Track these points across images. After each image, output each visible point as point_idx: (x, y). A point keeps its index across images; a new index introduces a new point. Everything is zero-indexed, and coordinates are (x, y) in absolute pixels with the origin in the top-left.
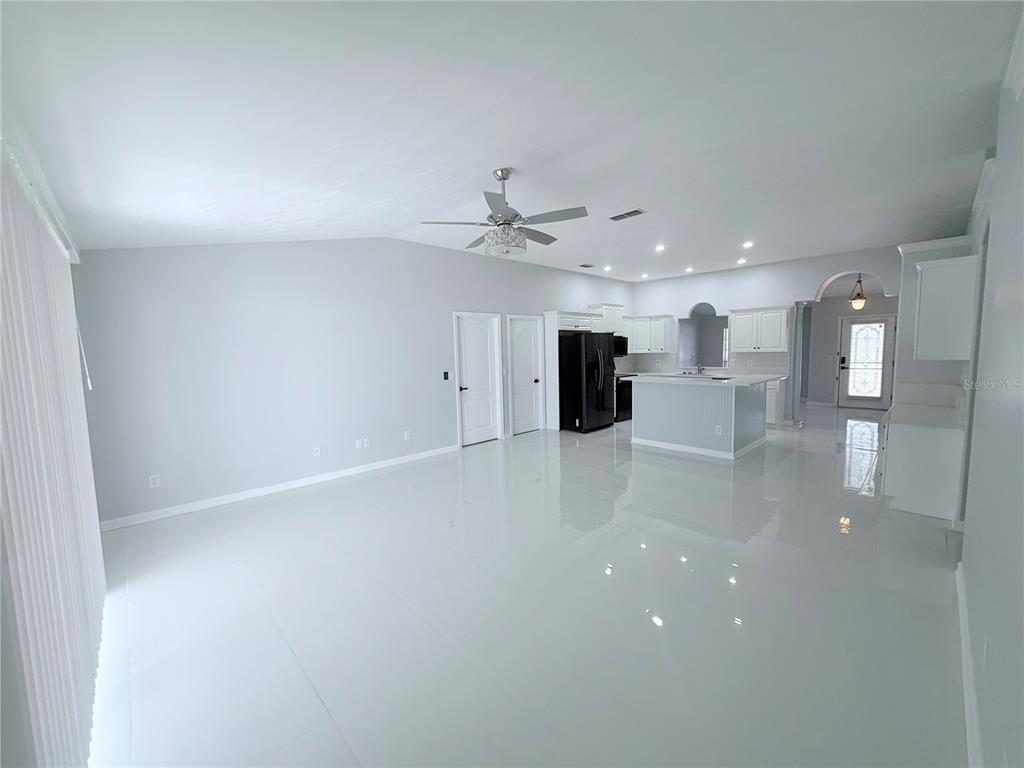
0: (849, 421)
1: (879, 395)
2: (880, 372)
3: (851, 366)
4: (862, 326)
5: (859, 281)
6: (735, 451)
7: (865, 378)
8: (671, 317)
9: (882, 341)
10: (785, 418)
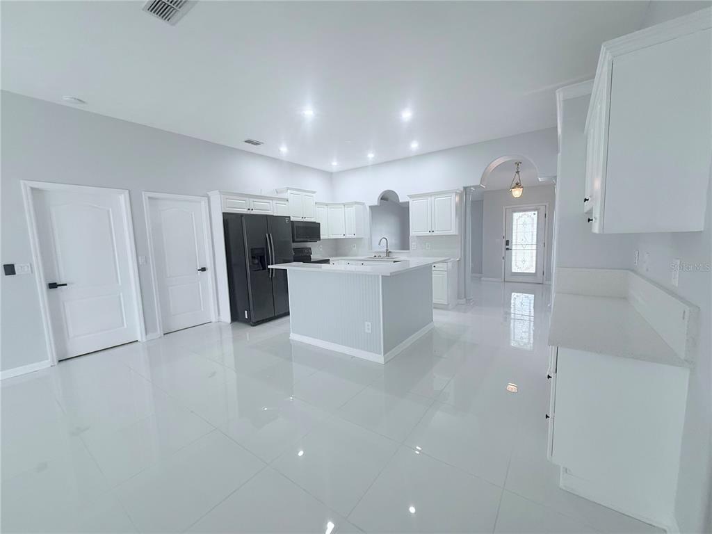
0: (513, 294)
1: (534, 272)
2: (535, 251)
3: (514, 247)
4: (521, 214)
5: (518, 172)
6: (385, 353)
7: (524, 259)
8: (364, 204)
9: (535, 226)
10: (459, 298)
